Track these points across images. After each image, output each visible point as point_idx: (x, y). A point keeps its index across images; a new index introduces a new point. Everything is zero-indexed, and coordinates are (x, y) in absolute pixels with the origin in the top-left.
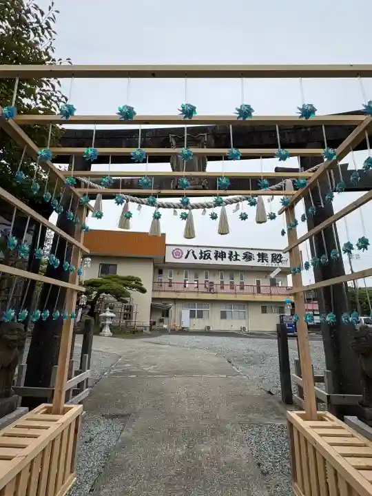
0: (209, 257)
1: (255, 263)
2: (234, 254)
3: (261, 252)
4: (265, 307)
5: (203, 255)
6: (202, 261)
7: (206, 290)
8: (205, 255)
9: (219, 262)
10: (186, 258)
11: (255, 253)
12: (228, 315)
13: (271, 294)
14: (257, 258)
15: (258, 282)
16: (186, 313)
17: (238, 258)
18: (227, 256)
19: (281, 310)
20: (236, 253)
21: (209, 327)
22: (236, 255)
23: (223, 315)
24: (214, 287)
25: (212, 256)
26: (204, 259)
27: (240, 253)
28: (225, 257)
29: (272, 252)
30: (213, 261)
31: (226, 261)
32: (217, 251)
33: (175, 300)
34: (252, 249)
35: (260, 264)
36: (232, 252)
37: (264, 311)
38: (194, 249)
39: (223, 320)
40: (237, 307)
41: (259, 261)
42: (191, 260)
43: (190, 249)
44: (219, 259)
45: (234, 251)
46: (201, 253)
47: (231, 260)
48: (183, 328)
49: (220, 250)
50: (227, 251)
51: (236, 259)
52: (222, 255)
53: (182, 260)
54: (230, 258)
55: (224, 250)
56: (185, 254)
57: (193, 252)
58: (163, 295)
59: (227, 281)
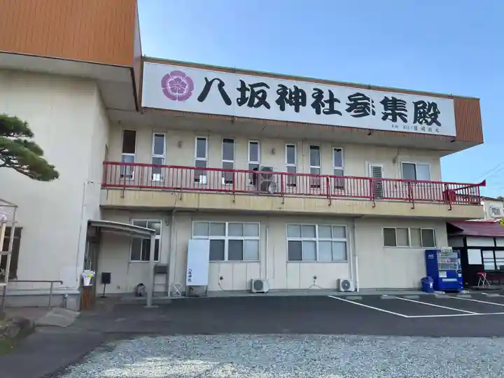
0: (263, 101)
1: (375, 121)
2: (326, 97)
3: (390, 96)
4: (392, 230)
5: (248, 94)
6: (245, 111)
7: (252, 188)
8: (252, 96)
9: (290, 114)
10: (202, 98)
11: (376, 98)
12: (307, 250)
13: (411, 200)
14: (380, 109)
15: (377, 171)
16: (199, 247)
17: (337, 106)
18: (310, 100)
19: (428, 238)
20: (331, 94)
21: (259, 284)
22: (332, 100)
23: (295, 253)
24: (276, 178)
25: (272, 97)
26: (251, 105)
27: (343, 95)
28: (304, 104)
29: (418, 98)
30: (272, 113)
31: (307, 114)
32: (284, 88)
33: (168, 213)
34: (369, 88)
35: (388, 125)
36: (320, 92)
37: (390, 240)
38: (223, 76)
39: (294, 265)
40: (327, 230)
41: (384, 118)
42: (214, 105)
43: (211, 75)
44: (289, 108)
45: (325, 89)
46: (243, 89)
47: (318, 112)
48: (191, 288)
49: (290, 85)
50: (309, 89)
51: (332, 111)
52: (297, 99)
53: (192, 105)
54: (317, 106)
55: (300, 85)
56: (199, 88)
57: (221, 85)
58: (133, 199)
59: (304, 166)
